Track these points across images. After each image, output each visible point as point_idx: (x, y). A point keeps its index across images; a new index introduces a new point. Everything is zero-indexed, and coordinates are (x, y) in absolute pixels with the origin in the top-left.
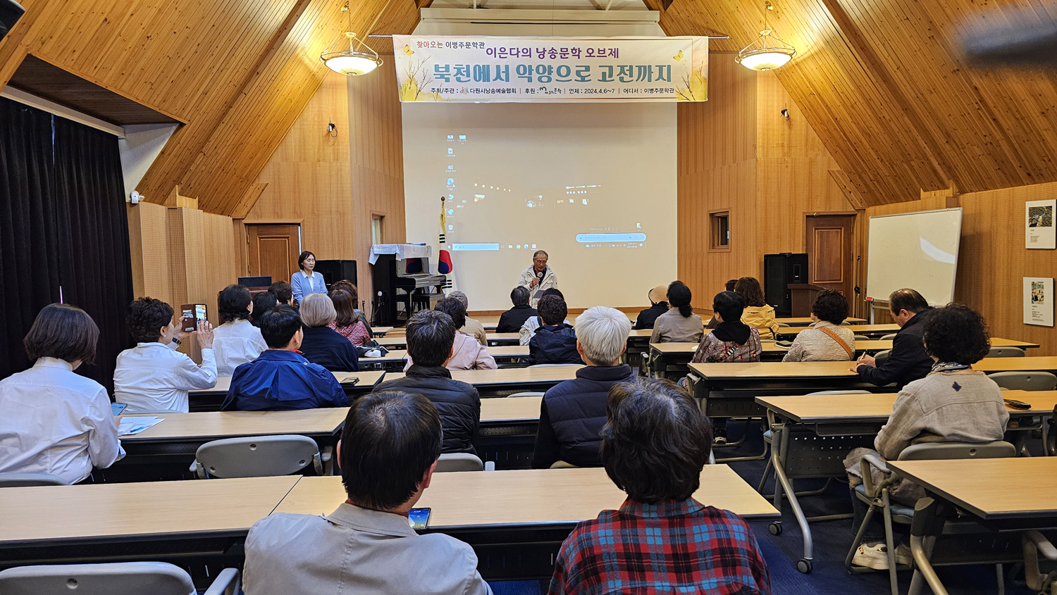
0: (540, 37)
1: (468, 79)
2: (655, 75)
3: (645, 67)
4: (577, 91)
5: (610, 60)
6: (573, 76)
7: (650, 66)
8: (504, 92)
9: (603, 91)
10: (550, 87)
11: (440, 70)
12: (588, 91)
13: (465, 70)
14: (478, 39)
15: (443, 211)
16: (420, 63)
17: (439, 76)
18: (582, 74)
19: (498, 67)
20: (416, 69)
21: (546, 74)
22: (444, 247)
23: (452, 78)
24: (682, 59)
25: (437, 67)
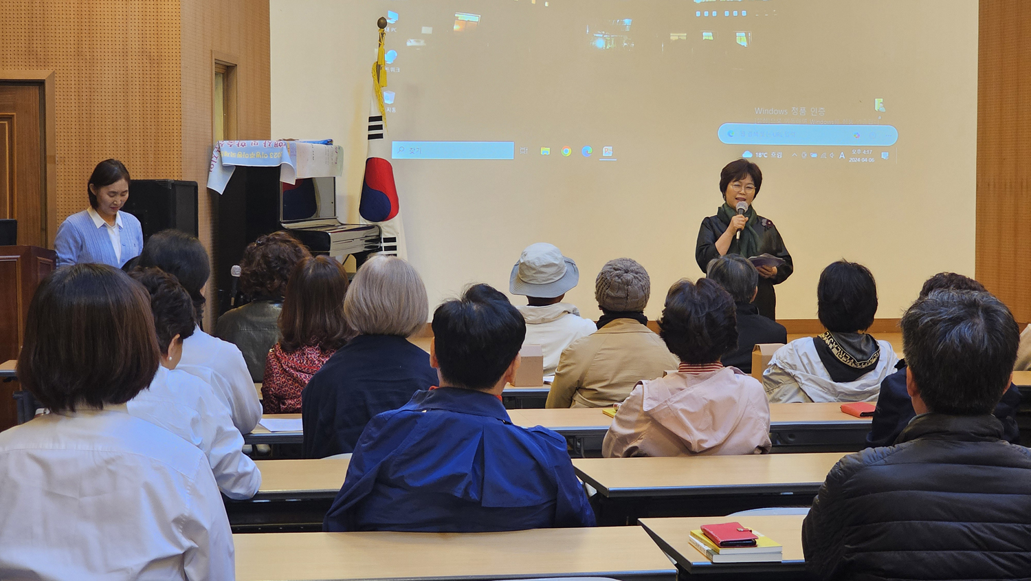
15: (381, 55)
22: (377, 150)
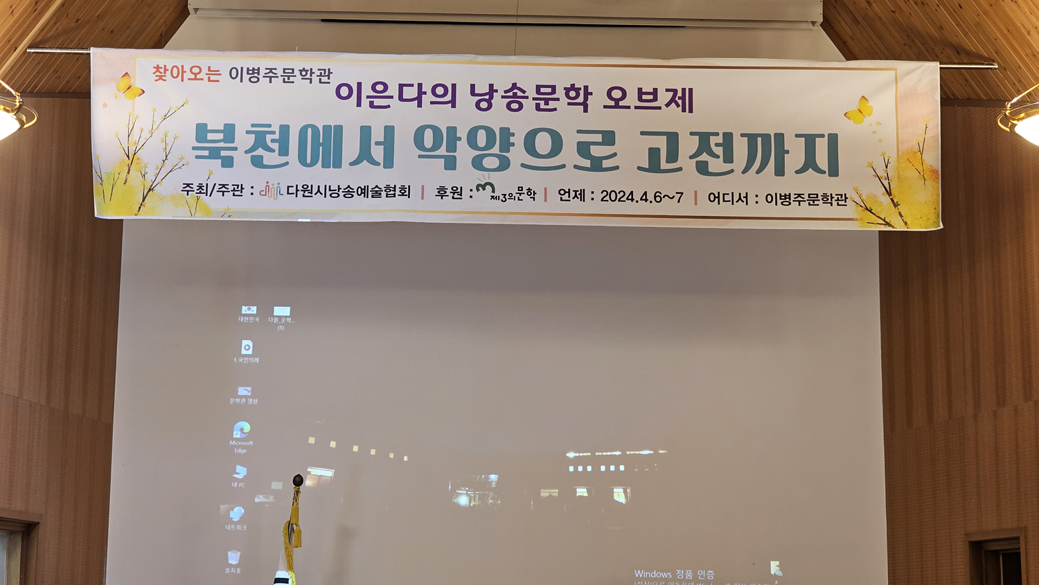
0: (481, 58)
1: (283, 159)
2: (795, 158)
3: (766, 137)
4: (580, 195)
5: (672, 118)
6: (569, 154)
7: (780, 137)
8: (377, 194)
9: (650, 197)
10: (505, 182)
11: (210, 136)
12: (608, 195)
13: (276, 136)
14: (315, 61)
16: (158, 120)
17: (206, 153)
18: (596, 151)
19: (366, 132)
20: (146, 135)
21: (496, 149)
23: (242, 160)
24: (867, 120)
25: (202, 131)
